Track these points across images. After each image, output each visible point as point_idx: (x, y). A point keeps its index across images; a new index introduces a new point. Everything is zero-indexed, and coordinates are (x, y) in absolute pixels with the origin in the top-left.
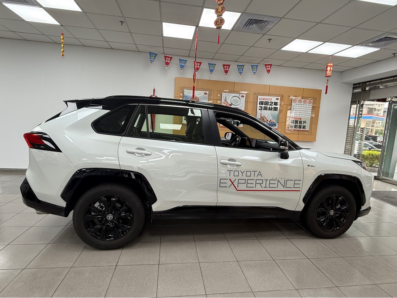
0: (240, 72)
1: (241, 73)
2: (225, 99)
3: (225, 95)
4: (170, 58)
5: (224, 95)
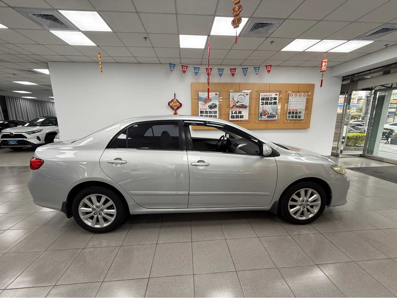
0: (244, 74)
2: (232, 98)
3: (232, 95)
4: (186, 67)
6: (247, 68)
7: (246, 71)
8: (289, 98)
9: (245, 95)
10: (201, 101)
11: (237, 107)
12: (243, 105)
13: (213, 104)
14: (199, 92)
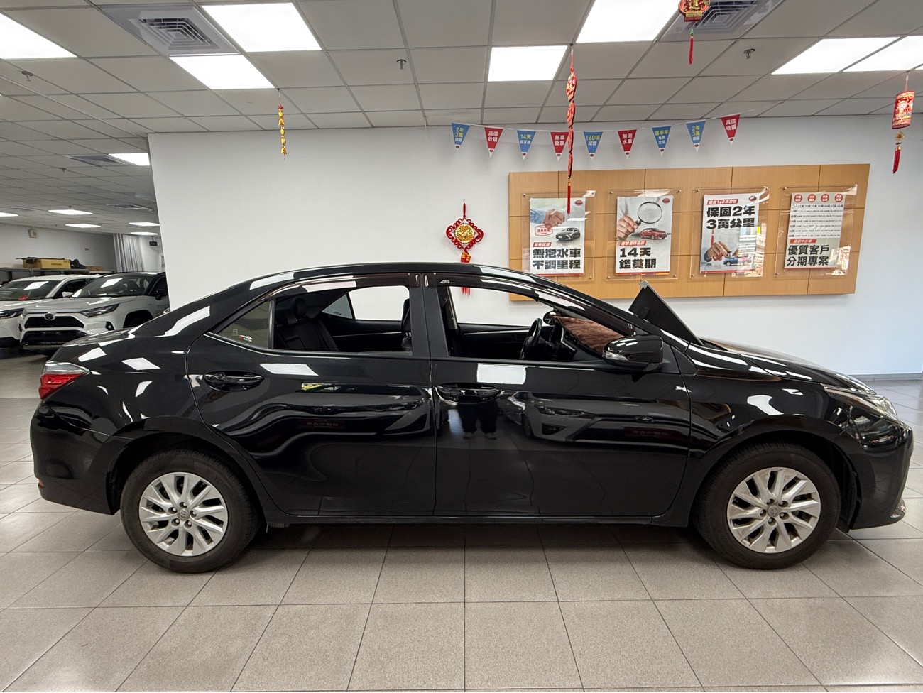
0: (660, 143)
1: (663, 146)
2: (624, 212)
3: (624, 202)
4: (497, 133)
5: (621, 201)
6: (668, 128)
7: (664, 137)
8: (792, 206)
9: (660, 203)
10: (535, 221)
11: (638, 235)
13: (571, 229)
14: (531, 199)
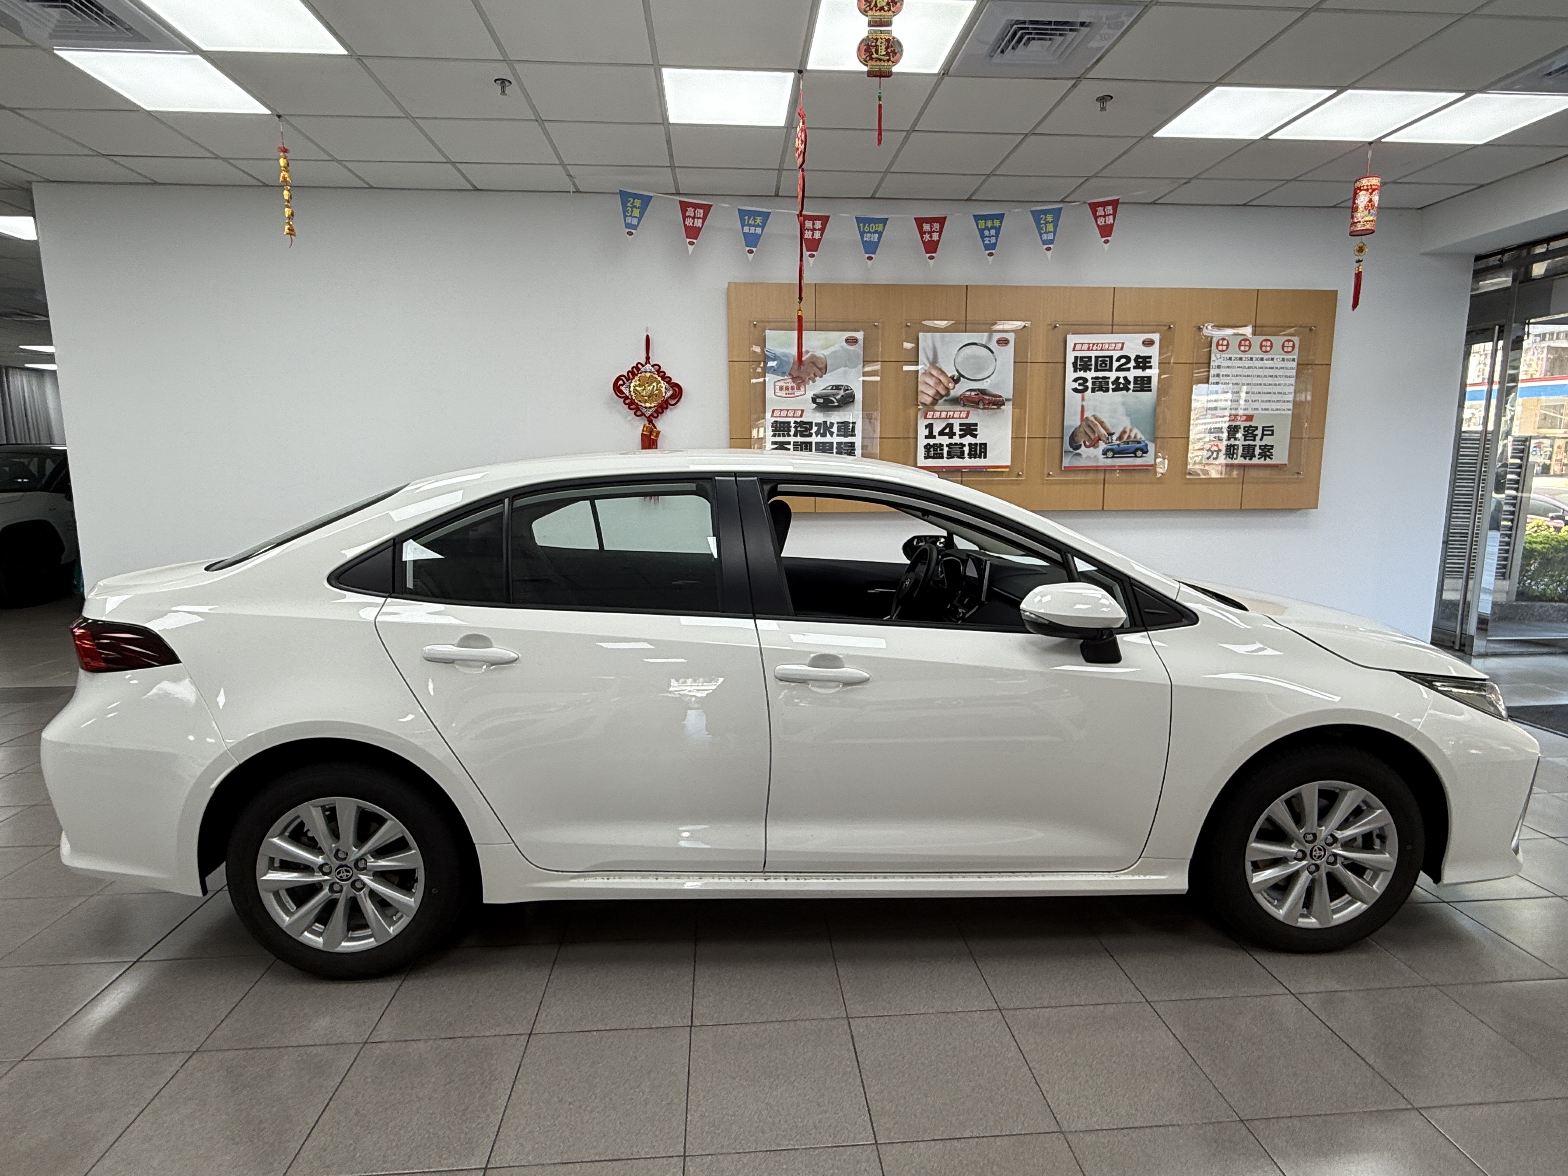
0: (987, 242)
1: (993, 246)
2: (931, 357)
3: (931, 344)
4: (701, 211)
5: (925, 341)
6: (1001, 217)
7: (993, 232)
8: (1213, 357)
10: (775, 371)
12: (983, 392)
13: (838, 387)
14: (767, 332)
